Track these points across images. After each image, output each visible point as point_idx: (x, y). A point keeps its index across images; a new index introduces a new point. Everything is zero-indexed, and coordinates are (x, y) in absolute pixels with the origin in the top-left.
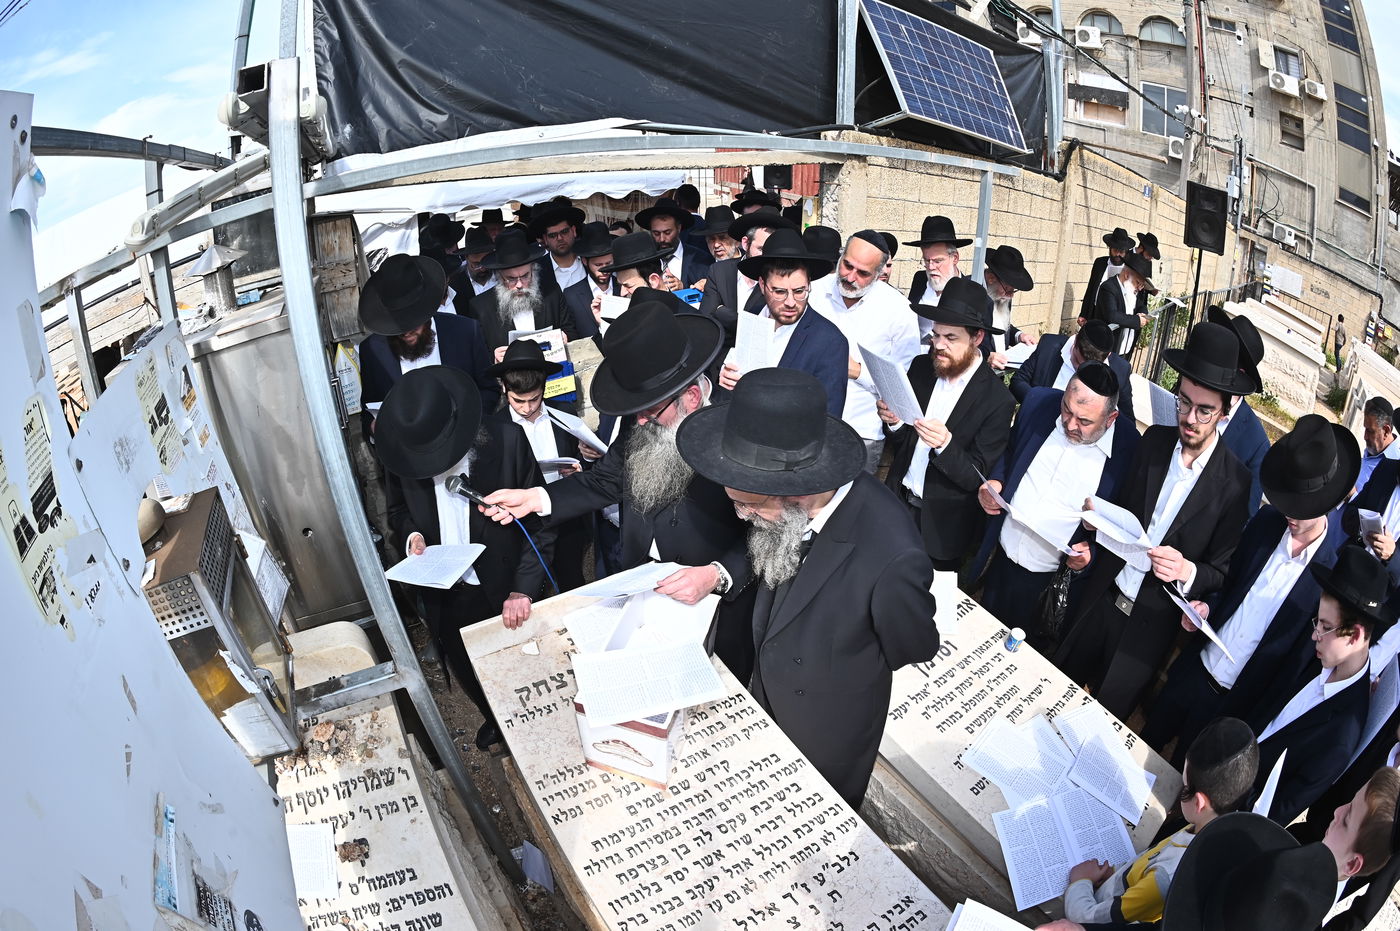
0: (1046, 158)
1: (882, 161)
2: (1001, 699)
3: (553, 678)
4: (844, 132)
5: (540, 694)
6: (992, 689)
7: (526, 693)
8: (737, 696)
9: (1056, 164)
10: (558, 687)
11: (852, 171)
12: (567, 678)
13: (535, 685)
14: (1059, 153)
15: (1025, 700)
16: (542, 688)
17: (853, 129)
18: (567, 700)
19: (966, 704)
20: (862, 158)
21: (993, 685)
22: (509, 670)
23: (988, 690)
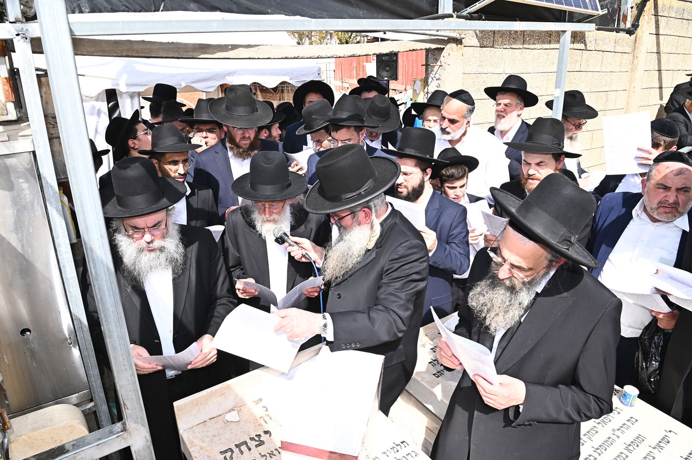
0: (619, 16)
1: (475, 42)
2: (630, 445)
3: (252, 439)
4: (446, 19)
5: (242, 453)
6: (618, 437)
7: (229, 454)
8: (402, 443)
9: (629, 18)
10: (257, 446)
11: (451, 53)
12: (264, 437)
13: (237, 446)
14: (632, 8)
15: (654, 448)
16: (244, 448)
17: (452, 16)
18: (265, 455)
19: (597, 449)
20: (458, 41)
21: (618, 433)
22: (214, 436)
23: (615, 437)
